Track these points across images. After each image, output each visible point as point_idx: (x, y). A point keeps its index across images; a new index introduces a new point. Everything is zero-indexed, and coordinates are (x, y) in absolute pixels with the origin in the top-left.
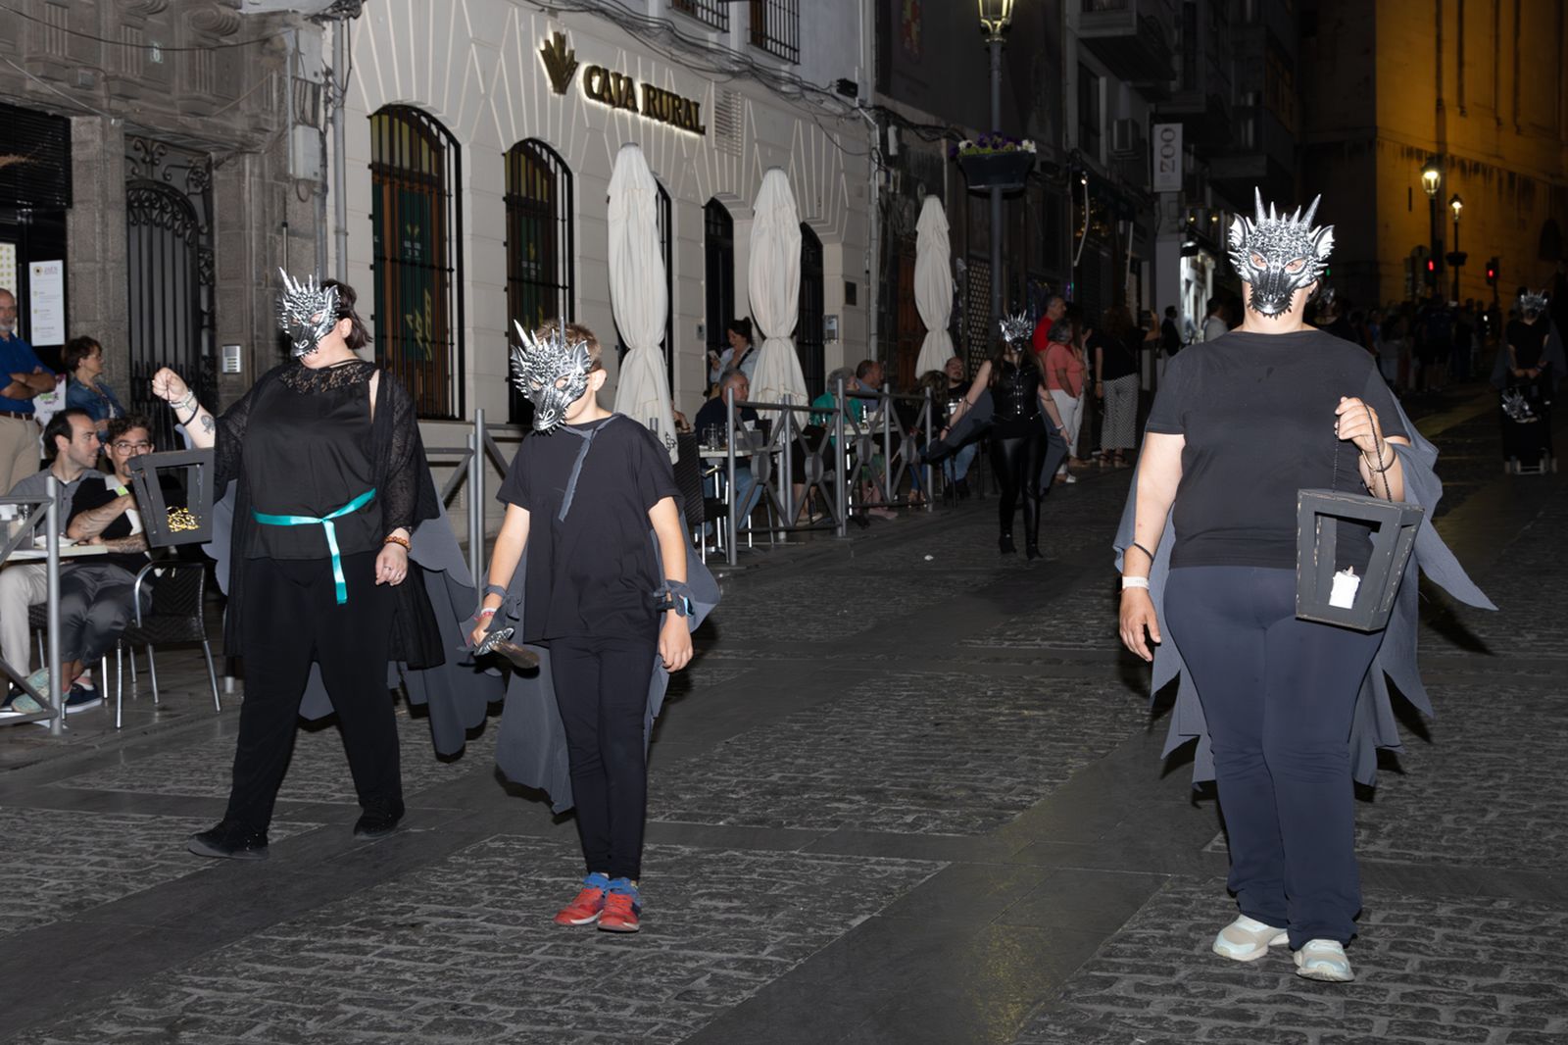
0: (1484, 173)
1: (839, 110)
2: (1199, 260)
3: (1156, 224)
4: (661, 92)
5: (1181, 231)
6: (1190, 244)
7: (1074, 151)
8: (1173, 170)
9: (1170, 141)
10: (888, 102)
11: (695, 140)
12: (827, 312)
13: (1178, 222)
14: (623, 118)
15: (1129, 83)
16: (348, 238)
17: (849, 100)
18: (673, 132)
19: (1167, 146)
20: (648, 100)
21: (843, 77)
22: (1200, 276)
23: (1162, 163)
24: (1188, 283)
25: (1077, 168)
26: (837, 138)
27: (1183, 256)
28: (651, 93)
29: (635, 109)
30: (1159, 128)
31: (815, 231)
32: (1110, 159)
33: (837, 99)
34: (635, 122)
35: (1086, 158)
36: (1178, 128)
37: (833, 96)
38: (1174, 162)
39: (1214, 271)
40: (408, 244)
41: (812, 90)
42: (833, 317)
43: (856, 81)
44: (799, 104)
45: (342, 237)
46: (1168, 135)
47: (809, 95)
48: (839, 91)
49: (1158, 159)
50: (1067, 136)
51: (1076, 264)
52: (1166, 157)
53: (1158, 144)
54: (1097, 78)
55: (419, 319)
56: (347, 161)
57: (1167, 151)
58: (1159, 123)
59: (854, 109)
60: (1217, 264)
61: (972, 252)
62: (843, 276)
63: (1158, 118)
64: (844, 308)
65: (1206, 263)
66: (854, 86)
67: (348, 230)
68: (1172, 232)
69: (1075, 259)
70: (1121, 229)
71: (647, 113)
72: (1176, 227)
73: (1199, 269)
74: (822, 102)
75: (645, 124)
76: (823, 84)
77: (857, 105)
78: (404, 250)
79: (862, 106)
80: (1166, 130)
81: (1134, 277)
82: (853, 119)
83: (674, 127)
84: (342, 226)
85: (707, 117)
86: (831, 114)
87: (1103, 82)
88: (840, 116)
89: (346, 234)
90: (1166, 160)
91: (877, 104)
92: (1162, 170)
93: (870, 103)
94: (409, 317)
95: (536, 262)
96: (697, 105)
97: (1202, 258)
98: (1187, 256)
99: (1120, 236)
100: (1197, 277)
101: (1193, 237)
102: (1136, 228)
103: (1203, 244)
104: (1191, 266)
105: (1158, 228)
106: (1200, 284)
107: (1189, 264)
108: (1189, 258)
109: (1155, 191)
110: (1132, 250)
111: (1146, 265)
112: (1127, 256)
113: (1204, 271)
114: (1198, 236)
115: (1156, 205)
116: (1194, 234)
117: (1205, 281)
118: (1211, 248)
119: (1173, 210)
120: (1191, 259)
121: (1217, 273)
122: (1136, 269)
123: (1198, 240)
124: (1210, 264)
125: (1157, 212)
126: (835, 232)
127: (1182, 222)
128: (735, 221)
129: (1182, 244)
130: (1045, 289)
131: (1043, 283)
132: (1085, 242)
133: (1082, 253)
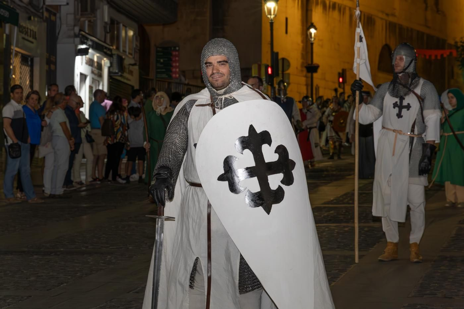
0: (340, 10)
2: (95, 59)
5: (76, 36)
6: (84, 46)
13: (74, 29)
22: (96, 71)
24: (83, 77)
27: (78, 55)
39: (109, 68)
60: (112, 63)
65: (103, 62)
68: (69, 37)
72: (72, 33)
81: (27, 69)
97: (98, 57)
98: (82, 55)
99: (5, 36)
100: (93, 72)
101: (86, 41)
102: (22, 30)
103: (97, 47)
104: (86, 63)
105: (59, 34)
106: (96, 77)
107: (84, 61)
108: (84, 57)
109: (47, 3)
110: (17, 46)
111: (37, 60)
112: (13, 50)
113: (100, 67)
114: (91, 40)
115: (58, 15)
116: (87, 39)
117: (100, 76)
118: (105, 50)
119: (71, 18)
120: (86, 57)
121: (111, 70)
122: (29, 63)
123: (90, 43)
124: (106, 62)
125: (58, 20)
127: (77, 29)
129: (76, 46)
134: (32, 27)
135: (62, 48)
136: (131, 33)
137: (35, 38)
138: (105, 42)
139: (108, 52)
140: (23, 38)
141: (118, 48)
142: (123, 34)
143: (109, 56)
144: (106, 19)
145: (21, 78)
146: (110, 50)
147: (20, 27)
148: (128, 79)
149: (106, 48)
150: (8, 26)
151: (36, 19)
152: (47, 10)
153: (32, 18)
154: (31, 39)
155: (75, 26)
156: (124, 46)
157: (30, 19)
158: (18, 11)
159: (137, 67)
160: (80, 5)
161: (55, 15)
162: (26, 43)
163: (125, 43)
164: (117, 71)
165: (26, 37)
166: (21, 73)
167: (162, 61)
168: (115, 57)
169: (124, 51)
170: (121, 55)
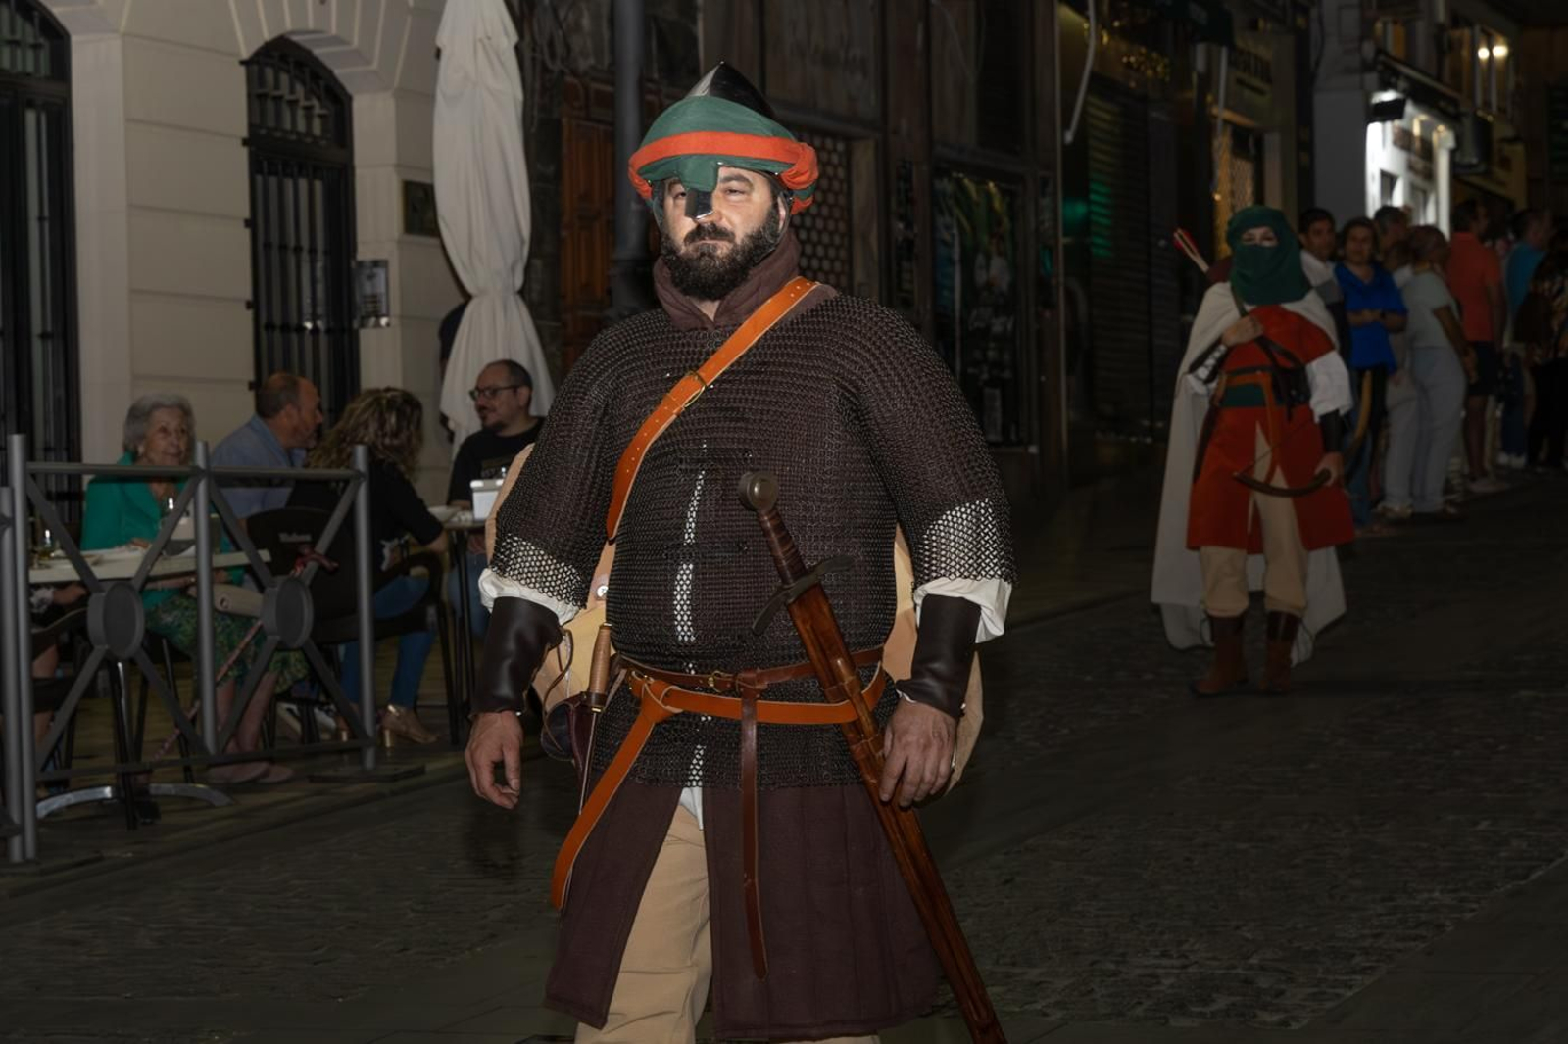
2: (1417, 130)
3: (1313, 58)
5: (1367, 67)
6: (1388, 96)
12: (364, 253)
13: (1360, 49)
22: (1420, 164)
24: (1387, 182)
27: (1372, 121)
31: (328, 63)
39: (1453, 153)
42: (376, 264)
51: (1069, 137)
60: (1458, 139)
62: (398, 166)
64: (399, 242)
65: (1435, 138)
68: (1349, 71)
69: (1066, 126)
70: (1200, 64)
72: (1356, 60)
73: (1419, 153)
81: (1246, 168)
97: (1423, 124)
98: (1383, 120)
99: (1194, 78)
100: (1411, 167)
101: (1393, 80)
102: (1238, 59)
103: (1422, 95)
104: (1395, 143)
105: (1318, 63)
106: (1419, 182)
107: (1389, 138)
108: (1388, 125)
110: (1227, 106)
111: (1273, 142)
112: (1215, 117)
113: (1427, 152)
114: (1408, 78)
115: (1314, 13)
116: (1397, 74)
117: (1429, 175)
118: (1442, 104)
119: (1351, 19)
120: (1393, 127)
121: (1458, 158)
122: (1253, 151)
123: (1402, 84)
124: (1443, 138)
125: (1315, 27)
126: (374, 66)
127: (1369, 49)
128: (75, 39)
129: (1368, 96)
130: (988, 195)
131: (981, 183)
132: (1089, 90)
133: (1084, 113)
134: (1261, 50)
135: (1326, 103)
136: (1500, 51)
137: (1268, 80)
138: (1439, 79)
139: (1451, 109)
140: (1240, 82)
141: (1472, 96)
142: (1483, 53)
143: (1451, 118)
144: (1441, 15)
145: (1232, 193)
146: (1455, 102)
147: (1232, 48)
148: (1502, 184)
149: (1443, 96)
150: (1200, 53)
151: (1269, 26)
153: (1261, 23)
154: (1257, 83)
155: (1362, 39)
156: (1486, 91)
157: (1253, 26)
158: (1227, 5)
159: (1519, 148)
161: (1307, 12)
162: (1247, 93)
163: (1487, 80)
164: (1474, 160)
165: (1245, 77)
166: (1233, 180)
168: (1467, 122)
169: (1487, 104)
170: (1480, 113)
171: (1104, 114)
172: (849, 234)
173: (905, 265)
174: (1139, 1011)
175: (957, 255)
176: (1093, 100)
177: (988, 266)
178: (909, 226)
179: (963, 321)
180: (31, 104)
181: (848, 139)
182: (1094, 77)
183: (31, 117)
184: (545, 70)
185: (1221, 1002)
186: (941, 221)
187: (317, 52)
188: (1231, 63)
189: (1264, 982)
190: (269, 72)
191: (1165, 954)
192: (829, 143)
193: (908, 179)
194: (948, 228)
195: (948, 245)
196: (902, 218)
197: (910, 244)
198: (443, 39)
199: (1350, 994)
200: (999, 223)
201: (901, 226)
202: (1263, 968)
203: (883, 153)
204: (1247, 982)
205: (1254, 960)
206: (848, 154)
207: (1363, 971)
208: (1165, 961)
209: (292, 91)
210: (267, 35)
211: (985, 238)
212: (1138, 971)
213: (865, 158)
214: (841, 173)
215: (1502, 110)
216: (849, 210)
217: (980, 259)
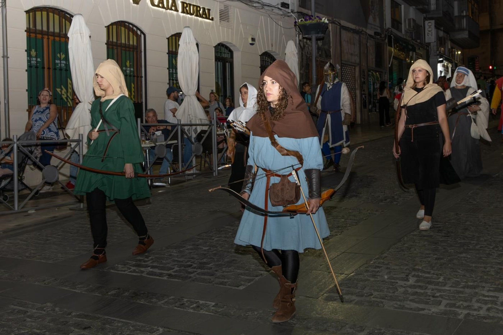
1: (281, 13)
2: (446, 64)
4: (190, 5)
5: (438, 55)
6: (441, 59)
7: (389, 28)
8: (432, 35)
9: (430, 26)
10: (305, 11)
11: (210, 23)
14: (172, 14)
15: (414, 7)
16: (8, 59)
17: (287, 10)
18: (198, 20)
19: (430, 28)
20: (183, 7)
21: (282, 2)
22: (446, 70)
23: (428, 33)
24: (441, 71)
25: (389, 34)
26: (280, 23)
27: (438, 63)
28: (185, 5)
29: (177, 10)
30: (427, 22)
31: (273, 55)
32: (406, 32)
33: (281, 9)
34: (178, 16)
35: (394, 31)
36: (433, 22)
37: (279, 8)
38: (432, 33)
39: (451, 68)
40: (57, 61)
41: (269, 6)
43: (290, 3)
44: (261, 10)
45: (6, 59)
46: (430, 24)
47: (266, 8)
48: (281, 6)
49: (426, 32)
50: (385, 24)
51: (390, 66)
52: (429, 31)
53: (427, 27)
54: (401, 5)
55: (64, 90)
56: (8, 28)
57: (430, 29)
58: (427, 20)
59: (289, 13)
60: (452, 66)
61: (343, 62)
63: (425, 19)
65: (449, 66)
66: (288, 5)
67: (8, 56)
68: (435, 56)
69: (389, 64)
70: (411, 55)
71: (183, 12)
72: (436, 54)
74: (273, 10)
75: (183, 17)
76: (274, 4)
77: (290, 11)
78: (55, 64)
79: (292, 12)
80: (429, 23)
82: (288, 16)
83: (198, 18)
84: (6, 54)
85: (215, 14)
86: (278, 14)
87: (403, 6)
88: (281, 15)
89: (8, 58)
90: (429, 32)
91: (299, 11)
92: (428, 35)
93: (296, 11)
94: (58, 90)
95: (130, 67)
96: (209, 10)
97: (447, 63)
98: (440, 63)
100: (445, 70)
103: (447, 59)
105: (430, 55)
106: (446, 72)
107: (441, 66)
109: (426, 42)
113: (447, 68)
115: (430, 47)
116: (443, 56)
117: (448, 71)
119: (435, 48)
120: (442, 64)
123: (444, 58)
124: (450, 66)
125: (430, 49)
126: (280, 56)
127: (438, 52)
128: (234, 52)
129: (438, 59)
130: (377, 75)
131: (376, 73)
132: (393, 58)
133: (392, 62)
134: (420, 52)
135: (432, 60)
136: (459, 53)
138: (449, 57)
141: (454, 59)
142: (456, 53)
143: (451, 62)
144: (450, 47)
146: (452, 60)
147: (416, 52)
149: (450, 59)
150: (411, 53)
151: (422, 49)
152: (426, 45)
155: (437, 51)
156: (457, 58)
157: (419, 49)
158: (415, 46)
160: (439, 42)
161: (428, 47)
163: (457, 56)
167: (471, 63)
168: (454, 63)
169: (457, 60)
170: (456, 62)
171: (396, 62)
172: (355, 81)
173: (364, 85)
174: (375, 202)
175: (372, 83)
176: (393, 60)
177: (377, 85)
178: (364, 79)
179: (373, 94)
180: (227, 62)
181: (355, 66)
182: (393, 56)
183: (227, 64)
184: (307, 56)
185: (388, 200)
186: (369, 78)
187: (272, 54)
188: (416, 54)
189: (396, 197)
190: (264, 57)
191: (382, 193)
192: (352, 67)
193: (364, 72)
194: (370, 79)
195: (371, 82)
196: (363, 78)
197: (364, 82)
198: (286, 52)
199: (409, 199)
200: (378, 79)
201: (363, 79)
202: (396, 195)
203: (360, 68)
204: (393, 197)
205: (395, 194)
206: (355, 69)
207: (411, 196)
208: (382, 194)
209: (268, 59)
210: (263, 51)
211: (376, 81)
212: (377, 195)
213: (357, 69)
214: (354, 71)
215: (459, 61)
216: (355, 77)
217: (376, 84)
